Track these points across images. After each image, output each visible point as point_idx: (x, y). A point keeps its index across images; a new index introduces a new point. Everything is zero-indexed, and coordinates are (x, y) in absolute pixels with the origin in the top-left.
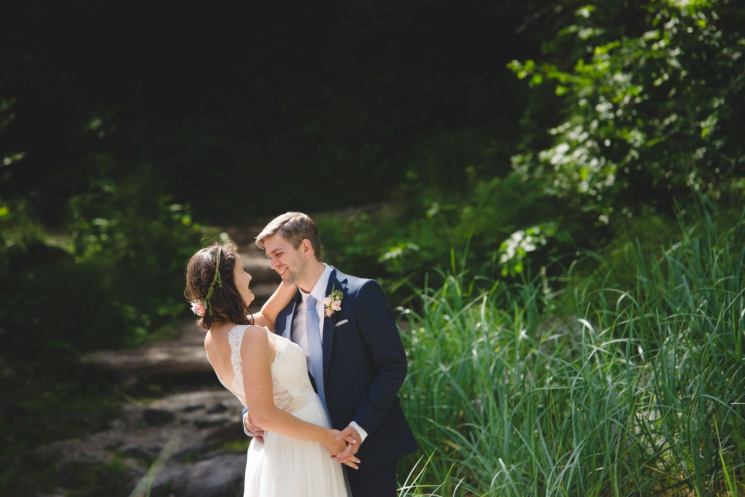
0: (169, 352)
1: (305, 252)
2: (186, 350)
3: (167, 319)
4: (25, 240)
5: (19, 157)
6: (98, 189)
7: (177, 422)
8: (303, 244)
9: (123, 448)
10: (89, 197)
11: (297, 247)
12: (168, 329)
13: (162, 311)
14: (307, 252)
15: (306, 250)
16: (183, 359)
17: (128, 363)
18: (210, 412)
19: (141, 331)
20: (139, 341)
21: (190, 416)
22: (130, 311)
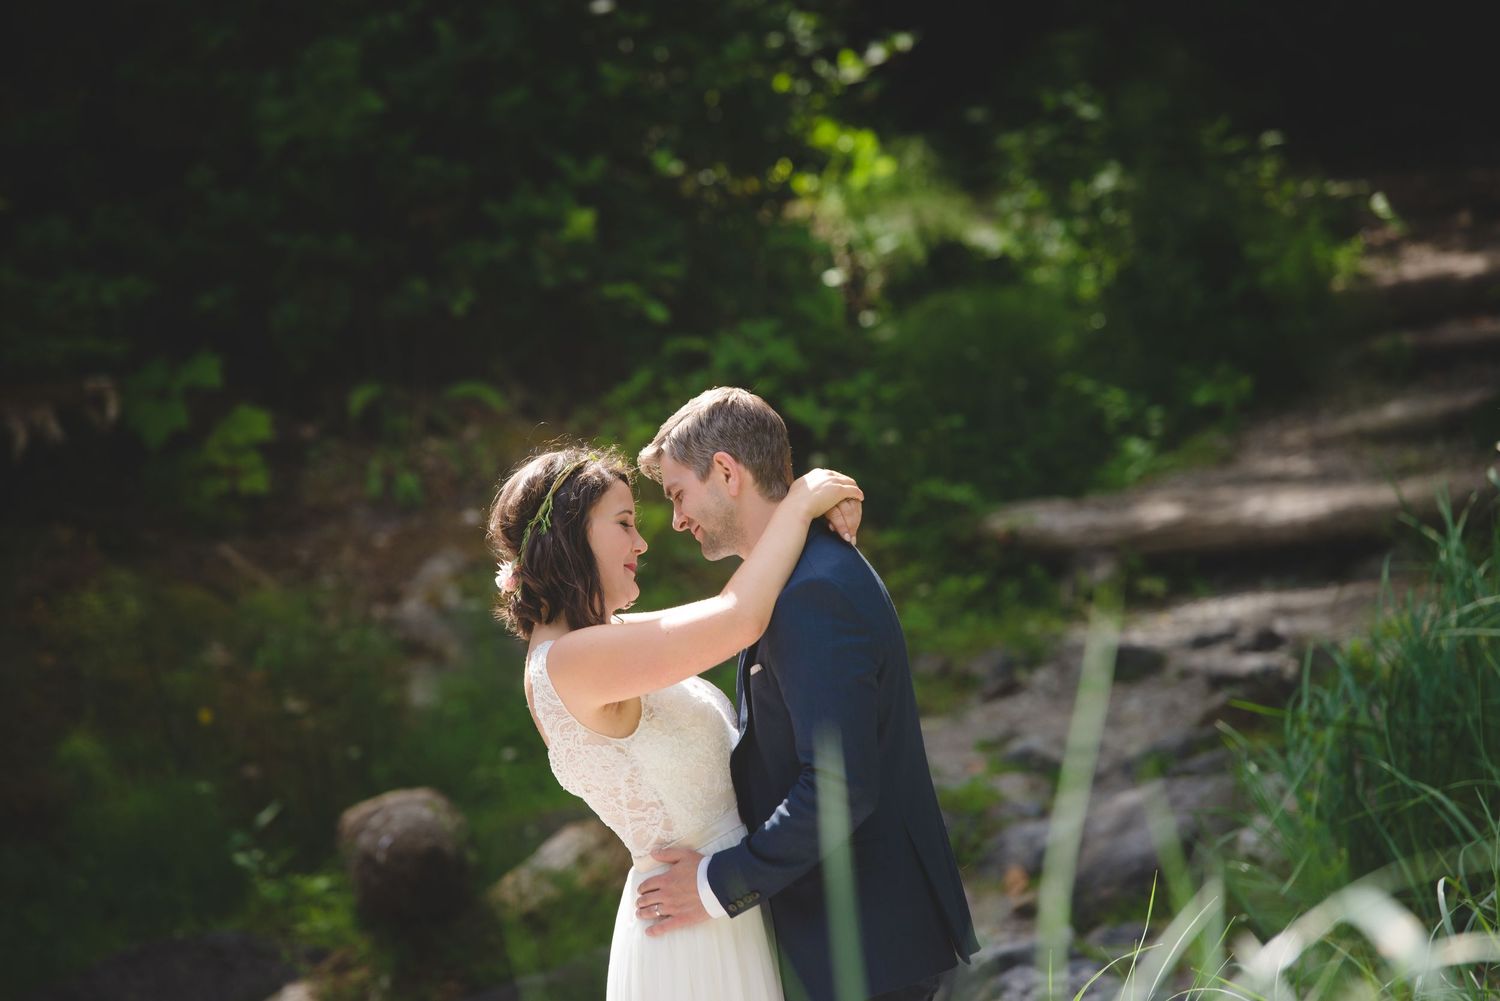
0: (1187, 501)
1: (727, 481)
2: (1224, 494)
3: (1212, 414)
4: (922, 233)
5: (903, 42)
6: (1063, 114)
7: (1171, 672)
8: (717, 465)
9: (1017, 746)
10: (1043, 135)
11: (705, 475)
12: (1213, 438)
13: (1203, 396)
14: (730, 480)
15: (728, 477)
16: (1218, 517)
17: (1094, 529)
18: (1241, 650)
19: (1136, 447)
20: (1133, 471)
21: (1200, 660)
22: (1115, 402)
